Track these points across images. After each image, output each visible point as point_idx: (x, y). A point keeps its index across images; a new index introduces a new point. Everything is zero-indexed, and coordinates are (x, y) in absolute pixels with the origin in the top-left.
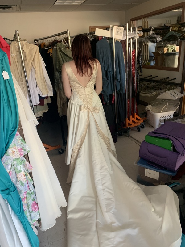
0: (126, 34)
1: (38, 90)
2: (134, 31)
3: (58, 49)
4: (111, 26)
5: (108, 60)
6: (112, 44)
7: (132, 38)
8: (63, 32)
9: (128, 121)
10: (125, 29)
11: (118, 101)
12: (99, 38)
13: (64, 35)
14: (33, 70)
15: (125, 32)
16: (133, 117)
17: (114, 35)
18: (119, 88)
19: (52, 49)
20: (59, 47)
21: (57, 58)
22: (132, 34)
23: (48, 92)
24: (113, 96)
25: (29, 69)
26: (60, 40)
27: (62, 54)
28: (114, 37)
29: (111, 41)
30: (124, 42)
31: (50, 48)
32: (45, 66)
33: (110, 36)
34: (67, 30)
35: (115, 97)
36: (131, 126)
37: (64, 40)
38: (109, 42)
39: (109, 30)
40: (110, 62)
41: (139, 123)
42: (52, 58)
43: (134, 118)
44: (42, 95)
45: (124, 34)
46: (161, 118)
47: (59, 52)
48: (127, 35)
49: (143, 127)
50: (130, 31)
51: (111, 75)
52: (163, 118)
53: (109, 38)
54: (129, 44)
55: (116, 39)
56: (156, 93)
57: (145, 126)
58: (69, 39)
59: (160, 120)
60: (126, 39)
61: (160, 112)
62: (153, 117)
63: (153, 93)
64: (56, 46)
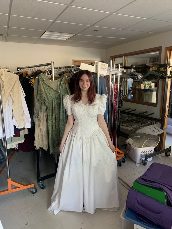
1: (14, 121)
2: (117, 68)
3: (40, 79)
4: (96, 62)
6: (96, 79)
7: (115, 74)
8: (47, 64)
10: (109, 66)
13: (48, 66)
14: (11, 100)
15: (109, 68)
19: (34, 79)
20: (42, 78)
21: (39, 89)
22: (116, 70)
23: (25, 124)
25: (6, 99)
26: (43, 71)
27: (44, 85)
28: (98, 72)
30: (107, 77)
31: (31, 78)
32: (25, 96)
33: (94, 71)
34: (52, 62)
37: (47, 71)
39: (94, 65)
41: (120, 157)
42: (34, 88)
44: (18, 126)
45: (108, 71)
46: (143, 153)
47: (41, 83)
48: (111, 71)
49: (124, 161)
50: (114, 68)
52: (144, 153)
53: (93, 73)
54: (113, 79)
55: (100, 74)
56: (136, 127)
57: (125, 160)
58: (53, 70)
59: (141, 155)
60: (109, 74)
61: (141, 147)
62: (134, 152)
63: (133, 127)
64: (39, 77)
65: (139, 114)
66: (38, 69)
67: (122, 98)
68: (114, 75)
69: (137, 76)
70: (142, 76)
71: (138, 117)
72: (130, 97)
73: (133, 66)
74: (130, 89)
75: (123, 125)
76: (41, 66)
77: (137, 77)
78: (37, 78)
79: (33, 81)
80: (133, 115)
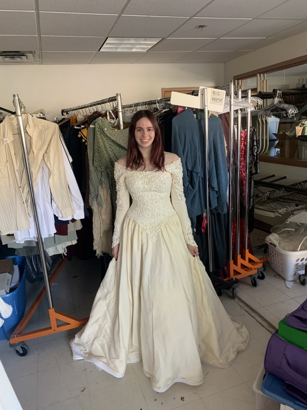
0: (230, 101)
1: (54, 208)
2: (245, 96)
3: (97, 129)
4: (201, 88)
5: (194, 152)
6: (202, 121)
7: (240, 109)
8: (109, 98)
9: (233, 267)
10: (228, 94)
11: (214, 228)
12: (177, 110)
13: (111, 103)
14: (46, 170)
15: (229, 99)
16: (243, 257)
17: (206, 105)
18: (215, 204)
19: (87, 129)
20: (100, 126)
21: (96, 147)
22: (242, 102)
23: (73, 211)
24: (203, 219)
25: (37, 168)
26: (103, 112)
27: (104, 139)
28: (206, 107)
29: (201, 116)
30: (225, 117)
31: (82, 126)
33: (199, 107)
34: (117, 95)
35: (207, 220)
36: (238, 277)
37: (110, 113)
38: (197, 118)
39: (197, 95)
40: (199, 154)
41: (255, 269)
42: (87, 146)
43: (245, 260)
45: (225, 104)
46: (299, 262)
47: (98, 136)
48: (232, 104)
49: (262, 277)
50: (238, 97)
51: (201, 179)
52: (301, 261)
53: (197, 109)
54: (236, 120)
55: (211, 111)
56: (286, 210)
57: (265, 274)
58: (120, 110)
59: (297, 265)
60: (229, 111)
61: (295, 250)
62: (283, 260)
63: (280, 211)
64: (94, 125)
65: (293, 185)
66: (96, 110)
67: (257, 156)
68: (239, 112)
69: (285, 110)
70: (297, 109)
71: (291, 191)
72: (274, 152)
73: (278, 92)
74: (275, 137)
75: (261, 207)
76: (99, 104)
77: (287, 113)
78: (91, 126)
79: (85, 132)
80: (279, 187)
